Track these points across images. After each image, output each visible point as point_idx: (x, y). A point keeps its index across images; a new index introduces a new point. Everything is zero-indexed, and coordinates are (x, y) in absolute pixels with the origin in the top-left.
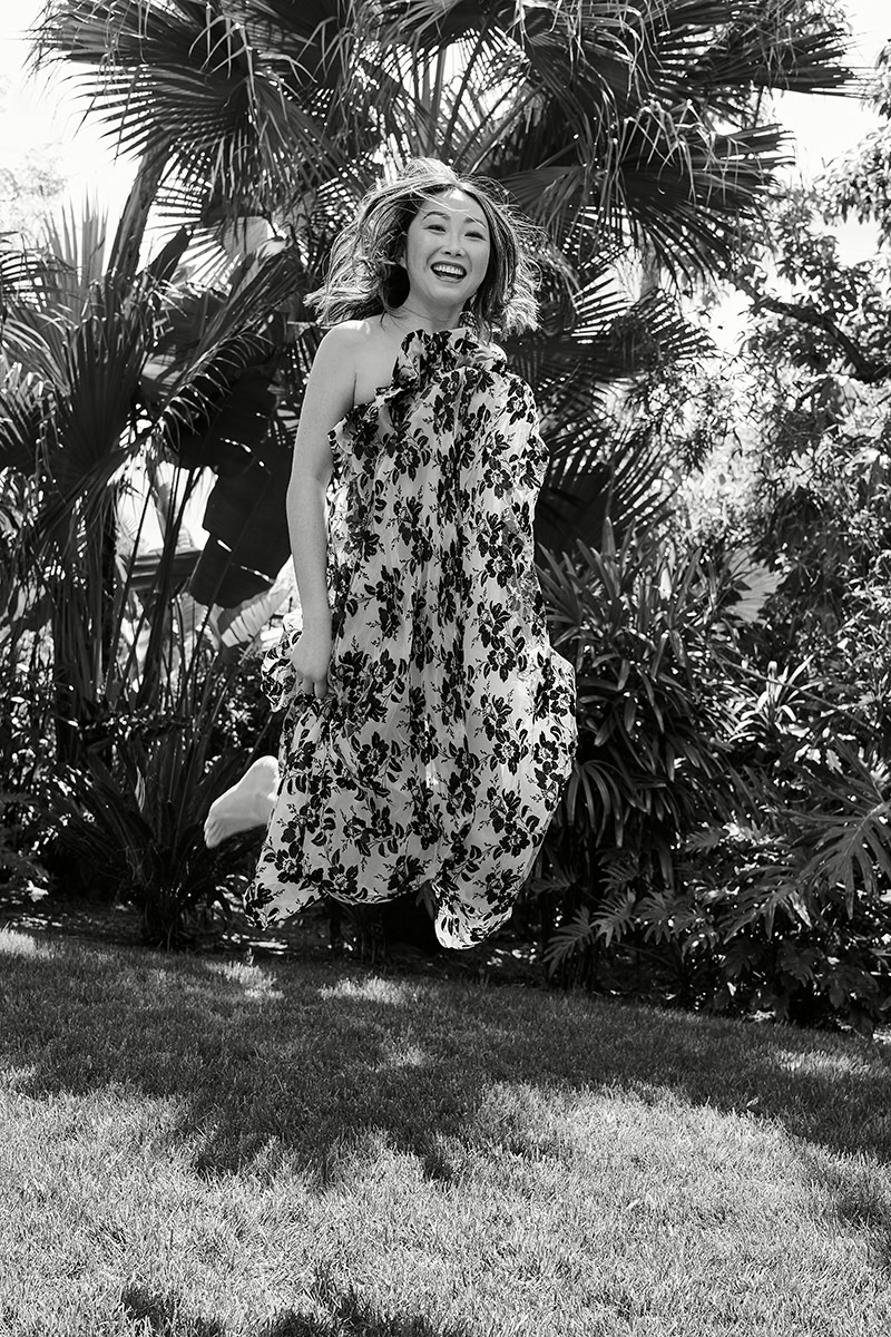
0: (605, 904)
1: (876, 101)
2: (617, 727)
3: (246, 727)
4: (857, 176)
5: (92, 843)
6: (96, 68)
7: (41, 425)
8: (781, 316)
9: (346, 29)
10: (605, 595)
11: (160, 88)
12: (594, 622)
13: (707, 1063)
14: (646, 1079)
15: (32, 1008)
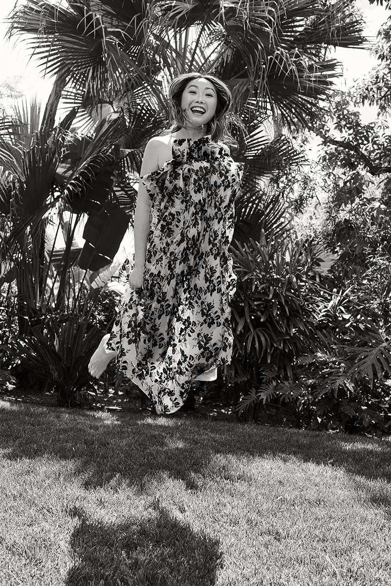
0: (262, 386)
1: (377, 53)
2: (270, 314)
3: (103, 322)
4: (368, 86)
5: (36, 365)
6: (36, 36)
7: (12, 193)
8: (336, 147)
9: (145, 18)
10: (262, 261)
11: (64, 45)
12: (258, 271)
13: (310, 446)
14: (283, 452)
15: (9, 427)
